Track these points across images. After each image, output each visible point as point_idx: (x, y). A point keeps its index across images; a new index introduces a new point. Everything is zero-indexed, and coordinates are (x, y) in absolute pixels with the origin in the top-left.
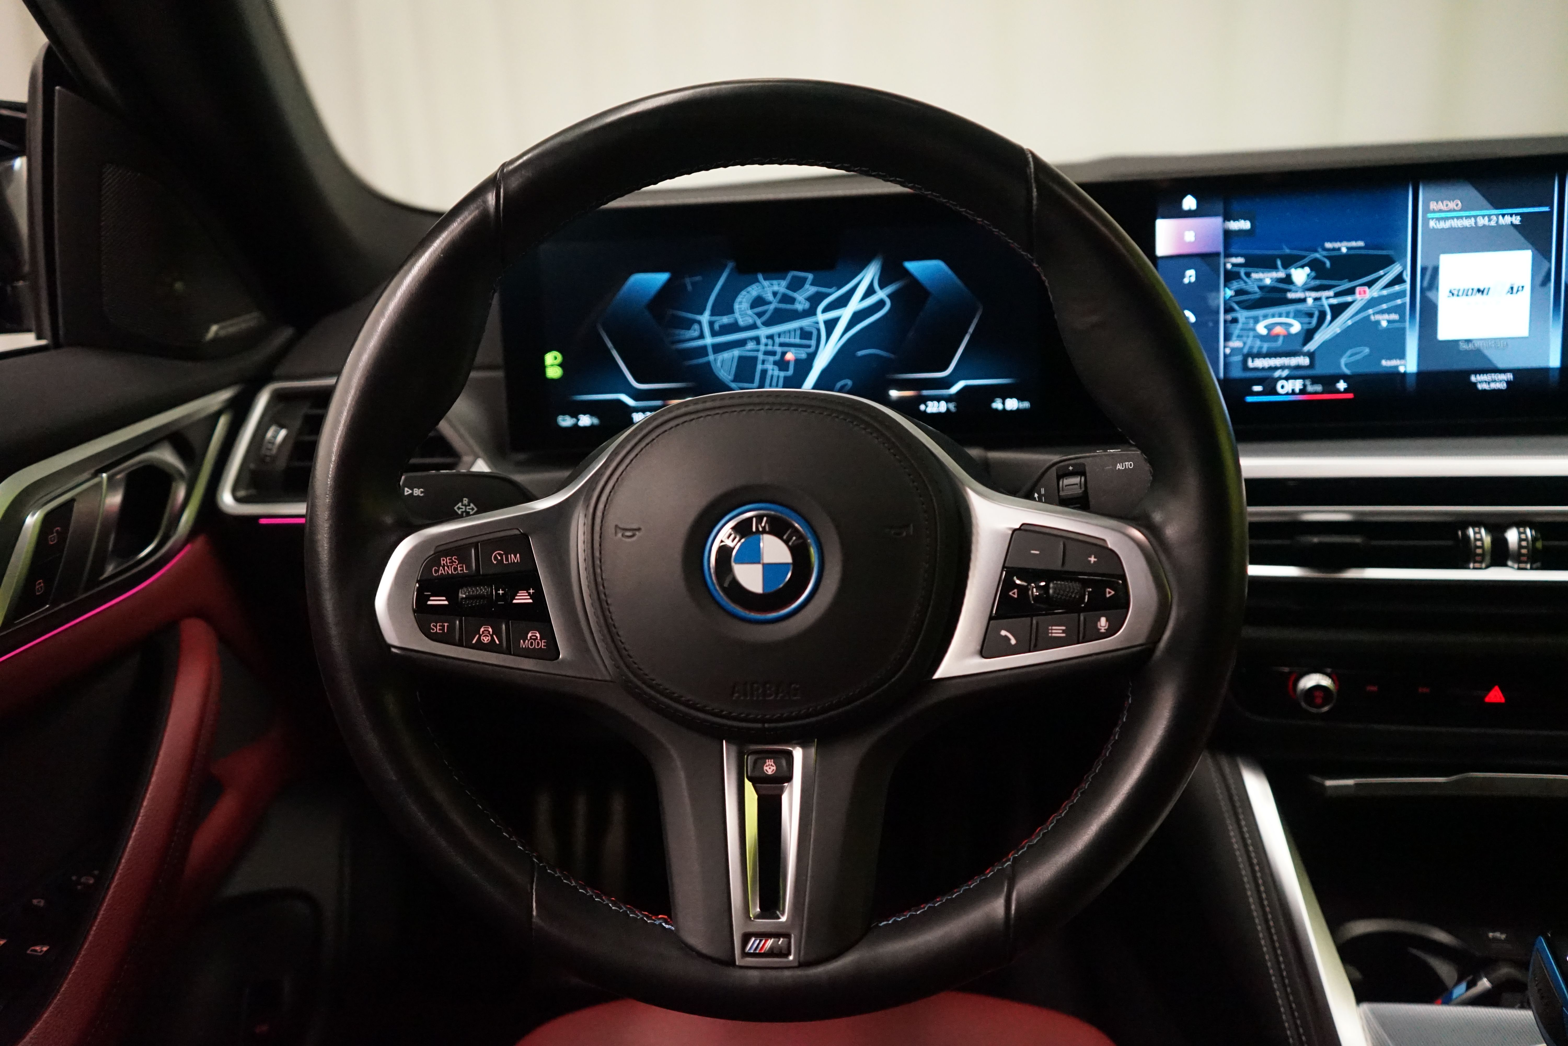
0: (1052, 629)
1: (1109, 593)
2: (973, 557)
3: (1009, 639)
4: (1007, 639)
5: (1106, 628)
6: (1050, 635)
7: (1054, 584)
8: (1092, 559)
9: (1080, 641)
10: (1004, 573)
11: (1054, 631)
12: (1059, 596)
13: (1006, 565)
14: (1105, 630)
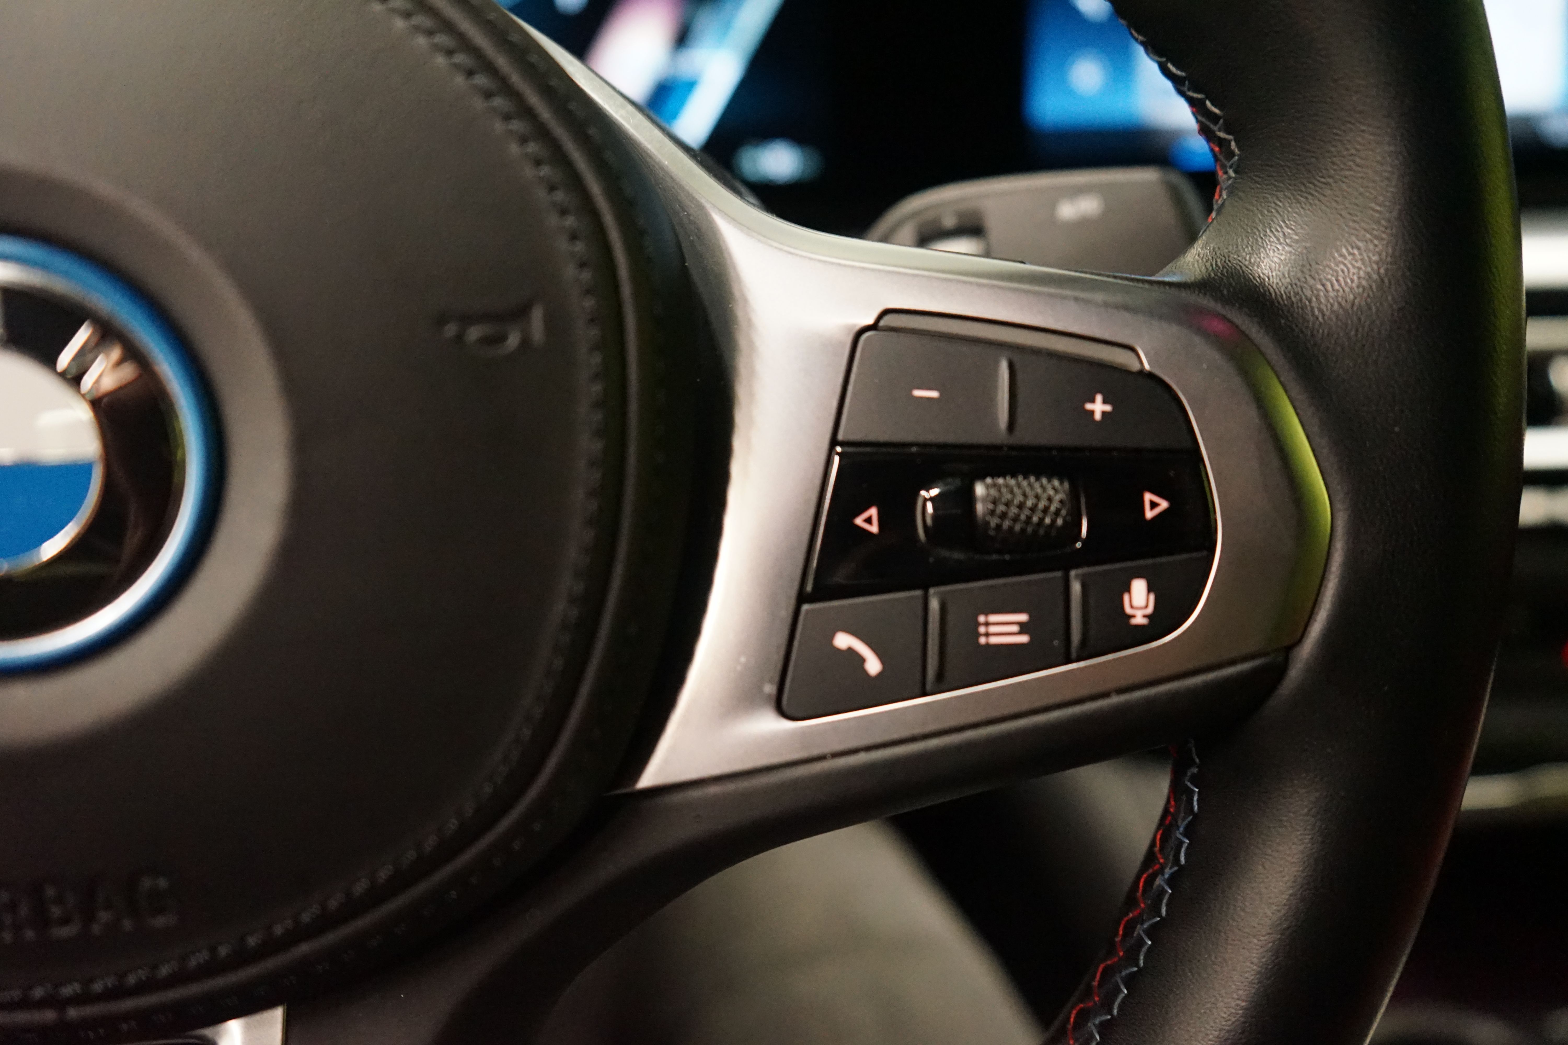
0: (987, 624)
1: (1154, 505)
2: (740, 417)
3: (861, 660)
4: (854, 658)
5: (1150, 610)
6: (983, 640)
7: (987, 487)
8: (1098, 407)
9: (1074, 654)
10: (837, 459)
11: (993, 629)
12: (1006, 524)
13: (840, 437)
14: (1145, 616)
